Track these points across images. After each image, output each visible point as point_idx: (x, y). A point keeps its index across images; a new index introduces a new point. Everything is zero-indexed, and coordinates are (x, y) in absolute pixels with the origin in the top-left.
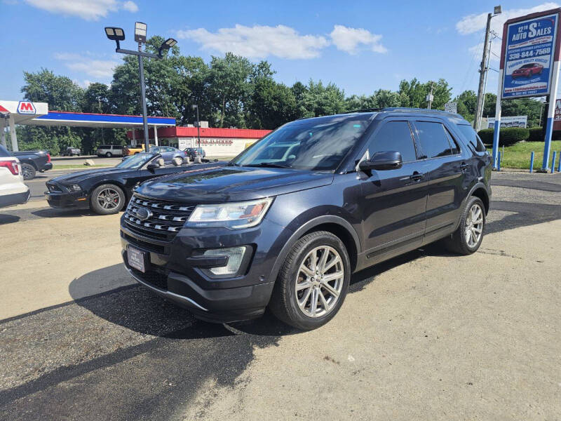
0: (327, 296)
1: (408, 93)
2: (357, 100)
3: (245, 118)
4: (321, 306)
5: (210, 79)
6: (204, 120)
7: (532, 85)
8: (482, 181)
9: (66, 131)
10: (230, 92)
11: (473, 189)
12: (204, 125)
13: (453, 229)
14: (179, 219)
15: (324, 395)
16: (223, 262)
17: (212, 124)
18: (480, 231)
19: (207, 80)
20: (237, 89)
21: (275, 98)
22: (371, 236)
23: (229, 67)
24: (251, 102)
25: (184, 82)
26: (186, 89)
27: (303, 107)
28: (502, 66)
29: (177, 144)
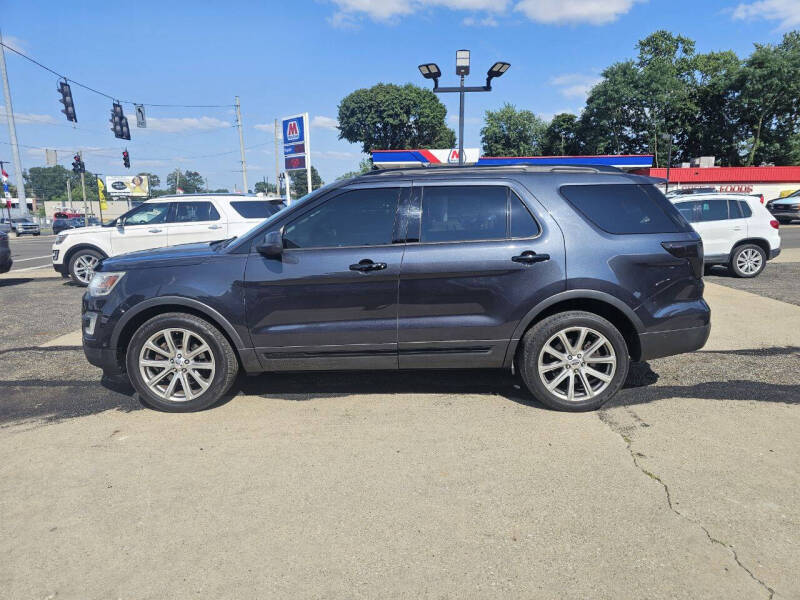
6: (709, 153)
12: (707, 162)
19: (734, 87)
25: (692, 96)
26: (694, 107)
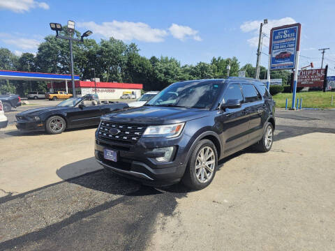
0: (208, 172)
1: (216, 65)
2: (188, 68)
3: (122, 76)
4: (205, 178)
5: (101, 52)
6: (97, 77)
7: (286, 63)
8: (271, 114)
9: (6, 82)
10: (113, 61)
11: (268, 118)
12: (98, 80)
13: (259, 139)
14: (138, 133)
15: (219, 217)
16: (162, 155)
17: (102, 80)
18: (271, 140)
19: (98, 53)
20: (117, 59)
21: (140, 65)
22: (227, 141)
23: (112, 46)
24: (125, 67)
25: (84, 54)
26: (85, 58)
27: (157, 71)
28: (270, 53)
29: (81, 92)
